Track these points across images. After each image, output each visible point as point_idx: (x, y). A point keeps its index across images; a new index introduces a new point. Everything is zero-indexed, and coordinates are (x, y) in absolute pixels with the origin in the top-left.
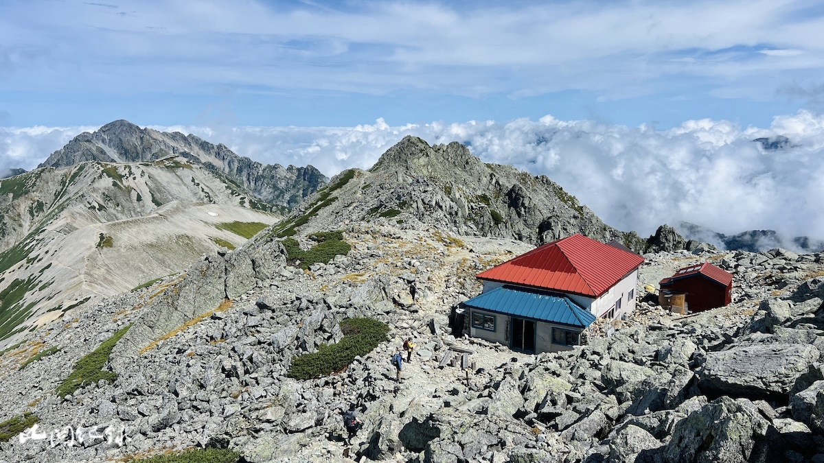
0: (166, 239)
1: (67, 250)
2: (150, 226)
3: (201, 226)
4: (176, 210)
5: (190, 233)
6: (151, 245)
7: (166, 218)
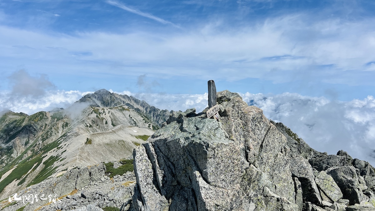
0: (114, 142)
1: (73, 145)
2: (108, 136)
3: (129, 136)
4: (120, 129)
5: (124, 140)
6: (108, 144)
7: (115, 132)
